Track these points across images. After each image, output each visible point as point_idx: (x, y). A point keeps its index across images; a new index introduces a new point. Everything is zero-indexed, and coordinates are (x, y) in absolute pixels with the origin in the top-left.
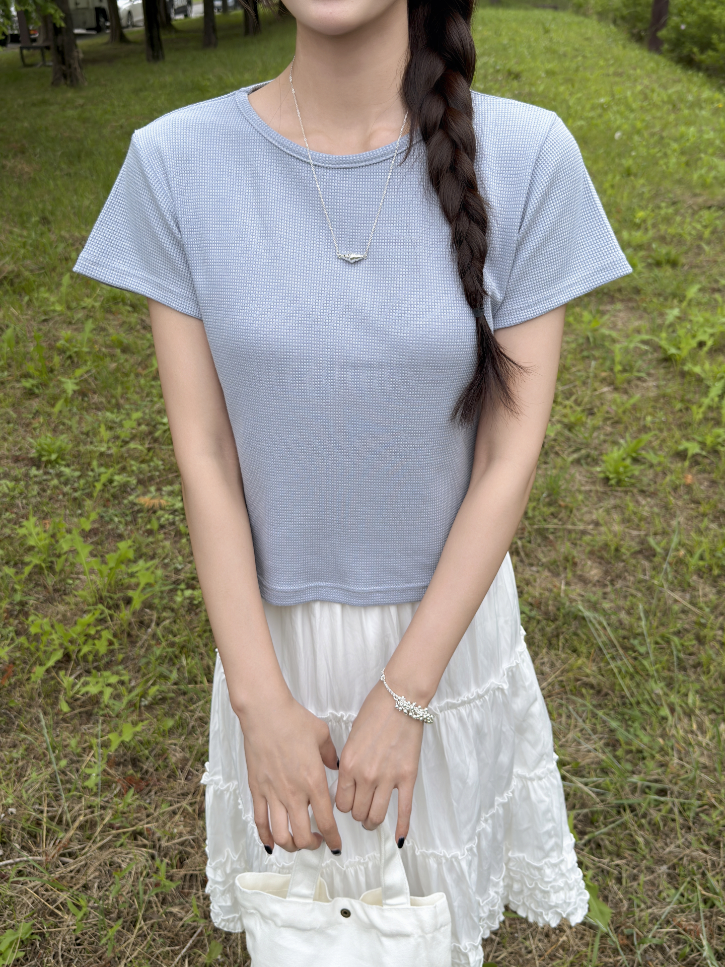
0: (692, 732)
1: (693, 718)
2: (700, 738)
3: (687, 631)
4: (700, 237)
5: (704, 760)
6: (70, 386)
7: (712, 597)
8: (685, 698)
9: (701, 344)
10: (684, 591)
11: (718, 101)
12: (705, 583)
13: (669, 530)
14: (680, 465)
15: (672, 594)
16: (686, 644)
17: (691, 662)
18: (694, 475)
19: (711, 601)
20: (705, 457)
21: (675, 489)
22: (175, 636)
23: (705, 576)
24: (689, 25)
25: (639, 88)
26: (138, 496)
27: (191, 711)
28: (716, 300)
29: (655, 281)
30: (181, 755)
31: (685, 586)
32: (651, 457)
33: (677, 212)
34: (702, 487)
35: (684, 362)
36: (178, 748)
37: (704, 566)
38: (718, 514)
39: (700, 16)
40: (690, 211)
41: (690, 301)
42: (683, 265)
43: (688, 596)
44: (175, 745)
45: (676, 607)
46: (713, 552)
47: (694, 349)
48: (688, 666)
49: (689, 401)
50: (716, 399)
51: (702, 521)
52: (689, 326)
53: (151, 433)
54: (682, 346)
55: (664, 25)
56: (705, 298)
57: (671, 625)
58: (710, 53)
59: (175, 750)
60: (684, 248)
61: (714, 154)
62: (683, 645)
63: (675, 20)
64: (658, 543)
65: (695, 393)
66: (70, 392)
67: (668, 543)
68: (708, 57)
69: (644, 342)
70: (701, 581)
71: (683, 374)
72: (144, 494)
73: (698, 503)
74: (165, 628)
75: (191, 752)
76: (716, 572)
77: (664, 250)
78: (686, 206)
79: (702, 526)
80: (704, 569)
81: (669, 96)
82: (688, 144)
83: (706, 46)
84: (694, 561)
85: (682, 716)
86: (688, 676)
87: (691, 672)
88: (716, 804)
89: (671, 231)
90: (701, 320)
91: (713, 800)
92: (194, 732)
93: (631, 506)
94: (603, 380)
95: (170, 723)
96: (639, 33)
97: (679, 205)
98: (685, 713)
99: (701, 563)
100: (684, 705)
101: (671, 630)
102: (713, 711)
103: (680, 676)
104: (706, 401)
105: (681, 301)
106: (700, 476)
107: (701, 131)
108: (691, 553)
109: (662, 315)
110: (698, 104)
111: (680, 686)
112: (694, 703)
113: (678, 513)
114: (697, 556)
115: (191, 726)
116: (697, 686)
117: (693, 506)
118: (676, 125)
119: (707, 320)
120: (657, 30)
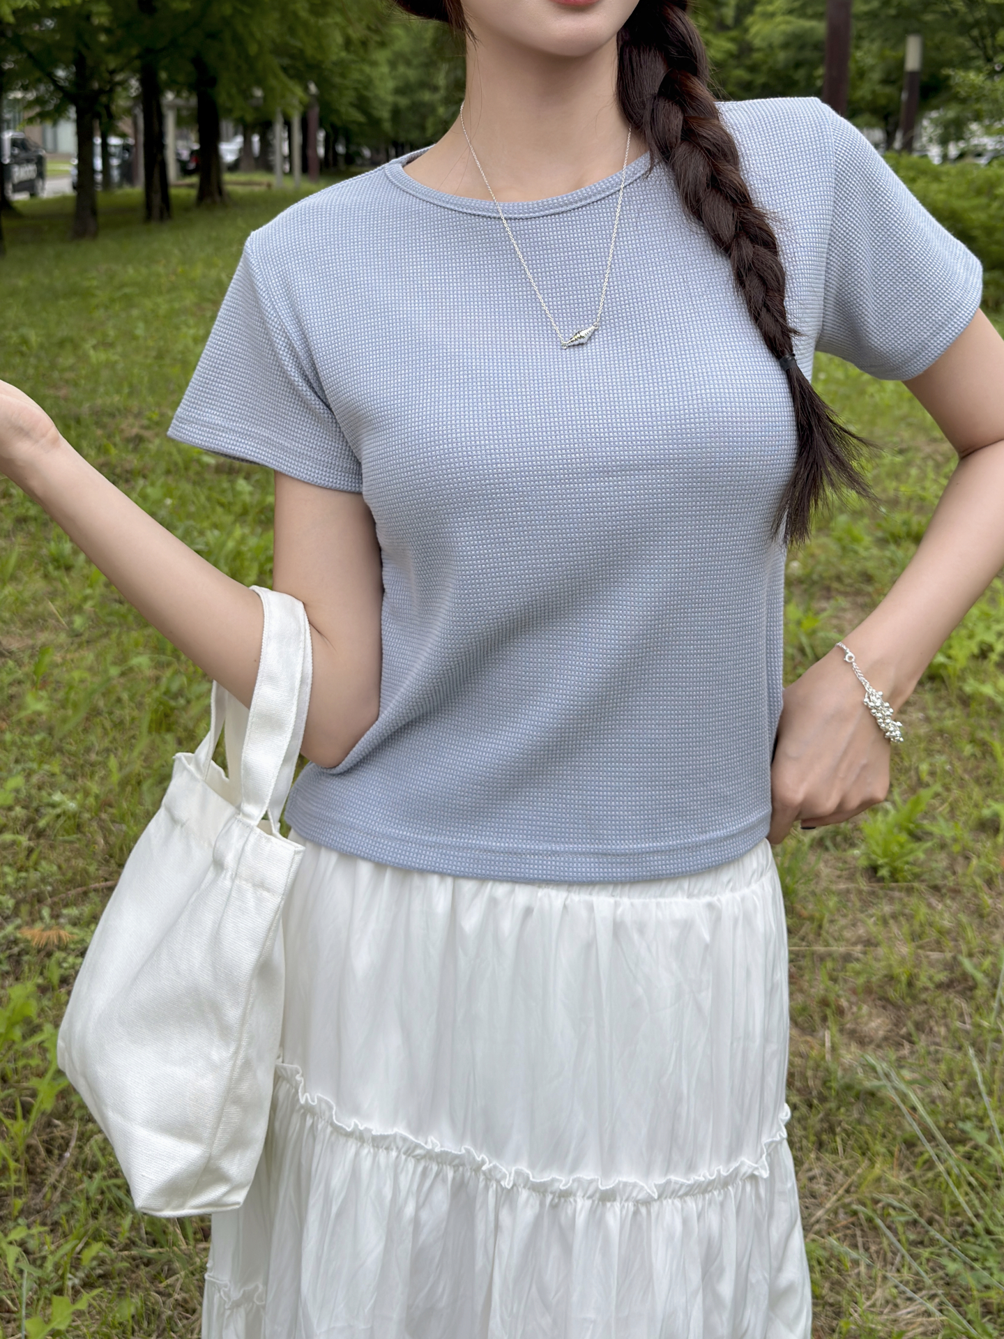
9: (986, 650)
13: (991, 948)
14: (989, 843)
21: (990, 881)
26: (19, 927)
29: (893, 563)
32: (941, 828)
33: (910, 463)
35: (962, 678)
47: (974, 656)
49: (984, 741)
54: (954, 652)
64: (978, 968)
71: (965, 699)
72: (31, 922)
89: (905, 490)
97: (911, 454)
113: (1001, 919)
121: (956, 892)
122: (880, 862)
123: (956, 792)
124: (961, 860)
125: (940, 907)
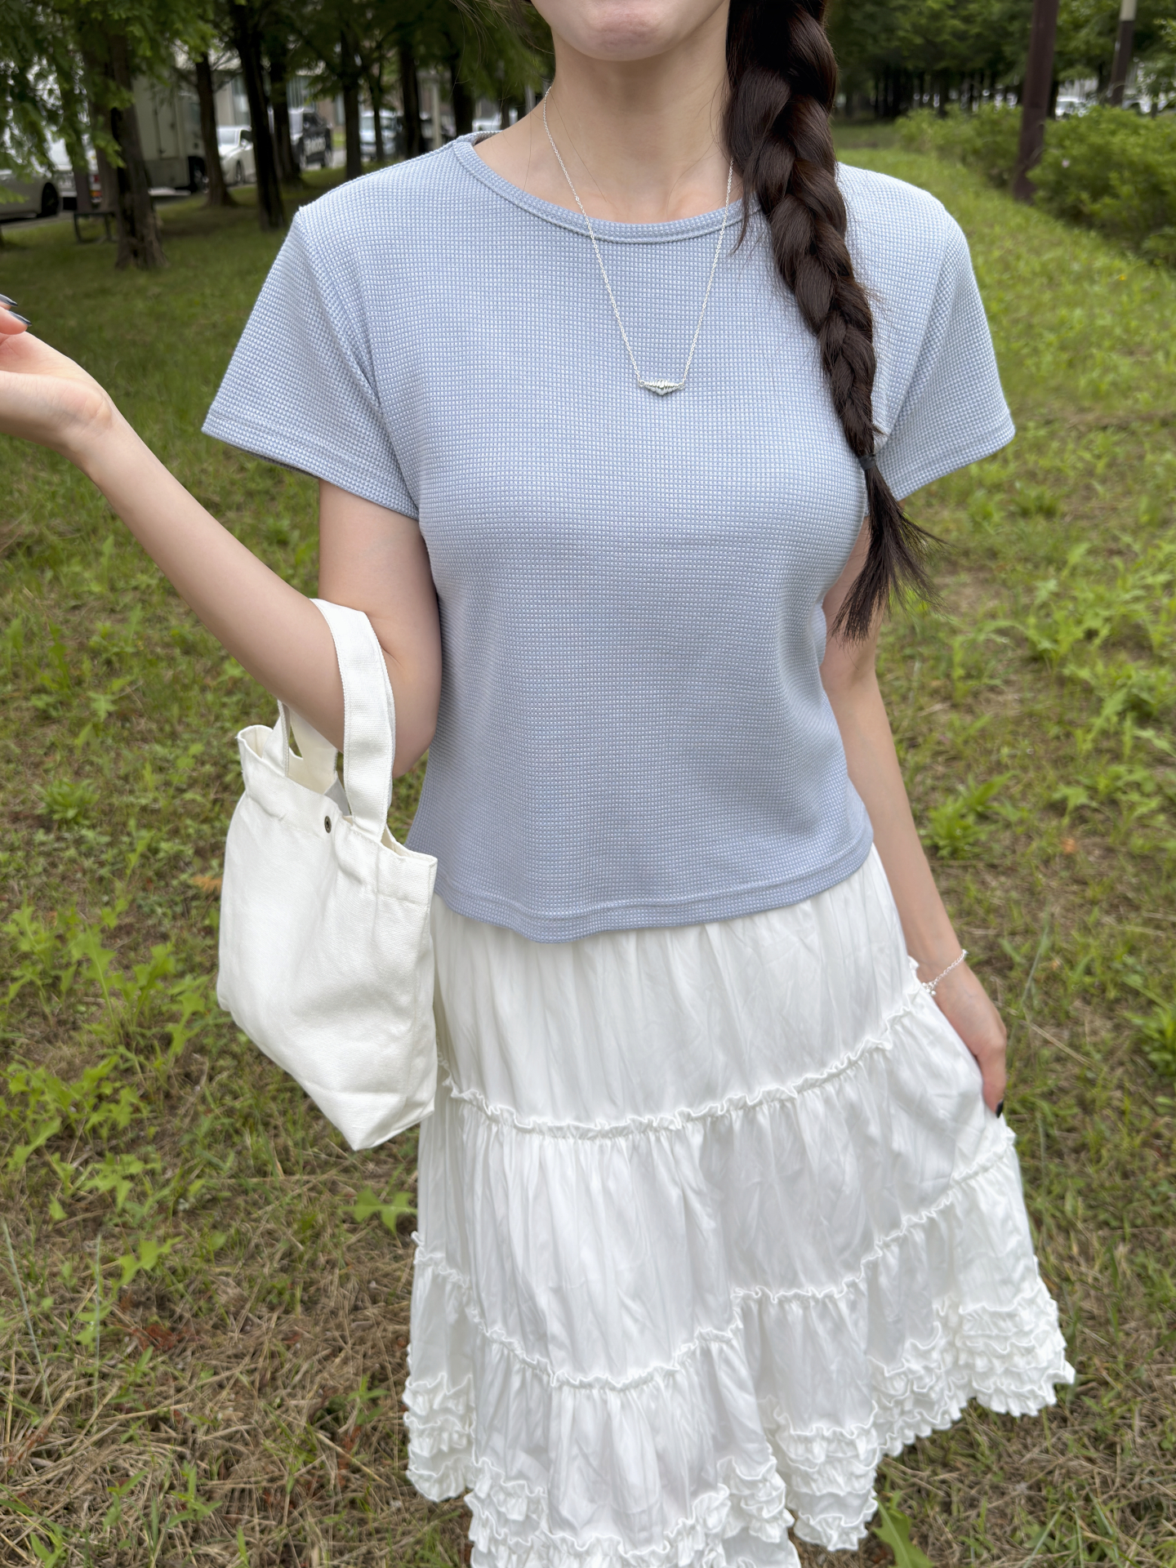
0: (1071, 1258)
1: (1072, 1235)
2: (1083, 1269)
3: (1062, 1090)
4: (1090, 472)
5: (1087, 1305)
6: (102, 704)
7: (1106, 1035)
8: (1059, 1202)
9: (1091, 634)
10: (1059, 1025)
11: (1120, 271)
12: (1094, 1012)
13: (1035, 926)
14: (1054, 823)
15: (1039, 1031)
16: (1062, 1113)
17: (1070, 1143)
18: (1076, 839)
19: (1103, 1042)
20: (1096, 810)
21: (1047, 862)
22: (236, 1097)
23: (1095, 1000)
24: (1074, 160)
25: (997, 254)
26: (193, 875)
27: (255, 1220)
28: (1114, 568)
29: (1020, 538)
30: (238, 1291)
31: (1062, 1016)
32: (1008, 811)
33: (1052, 435)
34: (1091, 859)
35: (1063, 662)
36: (231, 1281)
37: (1092, 985)
38: (1116, 901)
39: (1092, 146)
40: (1074, 434)
41: (1074, 569)
42: (1064, 515)
43: (1066, 1034)
44: (227, 1275)
45: (1046, 1053)
46: (1107, 961)
47: (1078, 641)
48: (1065, 1150)
49: (1071, 723)
50: (1115, 719)
51: (1089, 912)
52: (1070, 606)
53: (219, 777)
54: (1060, 637)
55: (1038, 161)
56: (1097, 564)
57: (1038, 1083)
58: (1107, 200)
59: (227, 1284)
60: (1065, 489)
61: (1112, 348)
62: (1057, 1116)
63: (1053, 153)
64: (1017, 948)
65: (1081, 710)
66: (103, 715)
67: (1034, 948)
68: (1103, 207)
69: (1001, 632)
70: (1088, 1009)
71: (1062, 681)
72: (203, 871)
73: (1083, 883)
74: (221, 1085)
75: (251, 1287)
76: (1112, 994)
77: (1033, 492)
78: (1067, 426)
79: (1090, 920)
80: (1092, 990)
81: (1044, 265)
82: (1071, 334)
83: (1100, 189)
84: (1075, 977)
85: (1054, 1231)
86: (1066, 1166)
87: (1069, 1159)
88: (1109, 1379)
89: (1045, 463)
90: (1090, 596)
91: (1104, 1374)
92: (259, 1253)
93: (973, 889)
94: (934, 693)
95: (220, 1240)
96: (1000, 175)
97: (1056, 426)
98: (1059, 1227)
99: (1088, 980)
100: (1058, 1214)
101: (1038, 1091)
102: (1106, 1224)
103: (1053, 1166)
104: (1098, 722)
105: (1059, 569)
106: (1087, 841)
107: (1092, 317)
108: (1071, 963)
109: (1030, 590)
110: (1088, 275)
111: (1051, 1183)
112: (1075, 1212)
113: (1051, 898)
114: (1081, 968)
115: (253, 1244)
116: (1081, 1183)
117: (1075, 887)
118: (1053, 308)
119: (1100, 599)
120: (1027, 168)
121: (1011, 871)
122: (941, 843)
123: (1032, 774)
124: (1023, 839)
125: (994, 884)
